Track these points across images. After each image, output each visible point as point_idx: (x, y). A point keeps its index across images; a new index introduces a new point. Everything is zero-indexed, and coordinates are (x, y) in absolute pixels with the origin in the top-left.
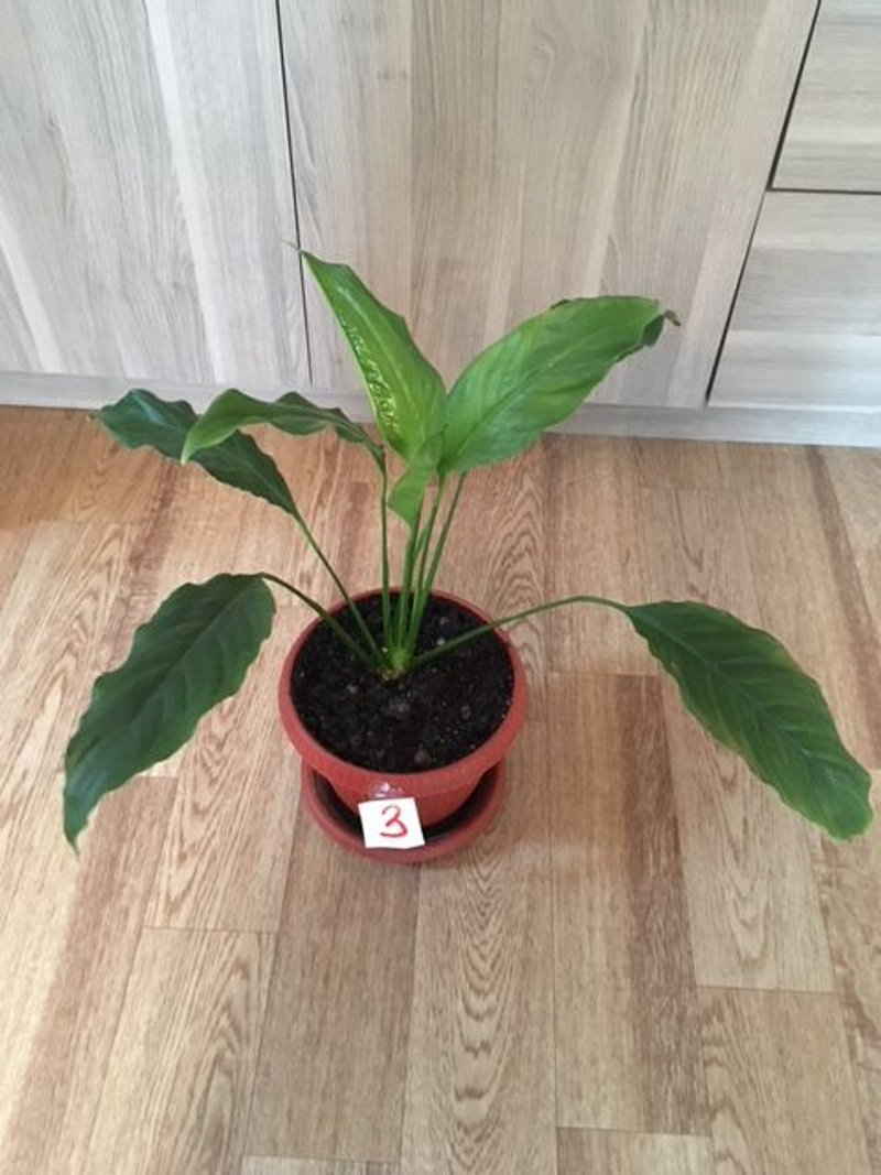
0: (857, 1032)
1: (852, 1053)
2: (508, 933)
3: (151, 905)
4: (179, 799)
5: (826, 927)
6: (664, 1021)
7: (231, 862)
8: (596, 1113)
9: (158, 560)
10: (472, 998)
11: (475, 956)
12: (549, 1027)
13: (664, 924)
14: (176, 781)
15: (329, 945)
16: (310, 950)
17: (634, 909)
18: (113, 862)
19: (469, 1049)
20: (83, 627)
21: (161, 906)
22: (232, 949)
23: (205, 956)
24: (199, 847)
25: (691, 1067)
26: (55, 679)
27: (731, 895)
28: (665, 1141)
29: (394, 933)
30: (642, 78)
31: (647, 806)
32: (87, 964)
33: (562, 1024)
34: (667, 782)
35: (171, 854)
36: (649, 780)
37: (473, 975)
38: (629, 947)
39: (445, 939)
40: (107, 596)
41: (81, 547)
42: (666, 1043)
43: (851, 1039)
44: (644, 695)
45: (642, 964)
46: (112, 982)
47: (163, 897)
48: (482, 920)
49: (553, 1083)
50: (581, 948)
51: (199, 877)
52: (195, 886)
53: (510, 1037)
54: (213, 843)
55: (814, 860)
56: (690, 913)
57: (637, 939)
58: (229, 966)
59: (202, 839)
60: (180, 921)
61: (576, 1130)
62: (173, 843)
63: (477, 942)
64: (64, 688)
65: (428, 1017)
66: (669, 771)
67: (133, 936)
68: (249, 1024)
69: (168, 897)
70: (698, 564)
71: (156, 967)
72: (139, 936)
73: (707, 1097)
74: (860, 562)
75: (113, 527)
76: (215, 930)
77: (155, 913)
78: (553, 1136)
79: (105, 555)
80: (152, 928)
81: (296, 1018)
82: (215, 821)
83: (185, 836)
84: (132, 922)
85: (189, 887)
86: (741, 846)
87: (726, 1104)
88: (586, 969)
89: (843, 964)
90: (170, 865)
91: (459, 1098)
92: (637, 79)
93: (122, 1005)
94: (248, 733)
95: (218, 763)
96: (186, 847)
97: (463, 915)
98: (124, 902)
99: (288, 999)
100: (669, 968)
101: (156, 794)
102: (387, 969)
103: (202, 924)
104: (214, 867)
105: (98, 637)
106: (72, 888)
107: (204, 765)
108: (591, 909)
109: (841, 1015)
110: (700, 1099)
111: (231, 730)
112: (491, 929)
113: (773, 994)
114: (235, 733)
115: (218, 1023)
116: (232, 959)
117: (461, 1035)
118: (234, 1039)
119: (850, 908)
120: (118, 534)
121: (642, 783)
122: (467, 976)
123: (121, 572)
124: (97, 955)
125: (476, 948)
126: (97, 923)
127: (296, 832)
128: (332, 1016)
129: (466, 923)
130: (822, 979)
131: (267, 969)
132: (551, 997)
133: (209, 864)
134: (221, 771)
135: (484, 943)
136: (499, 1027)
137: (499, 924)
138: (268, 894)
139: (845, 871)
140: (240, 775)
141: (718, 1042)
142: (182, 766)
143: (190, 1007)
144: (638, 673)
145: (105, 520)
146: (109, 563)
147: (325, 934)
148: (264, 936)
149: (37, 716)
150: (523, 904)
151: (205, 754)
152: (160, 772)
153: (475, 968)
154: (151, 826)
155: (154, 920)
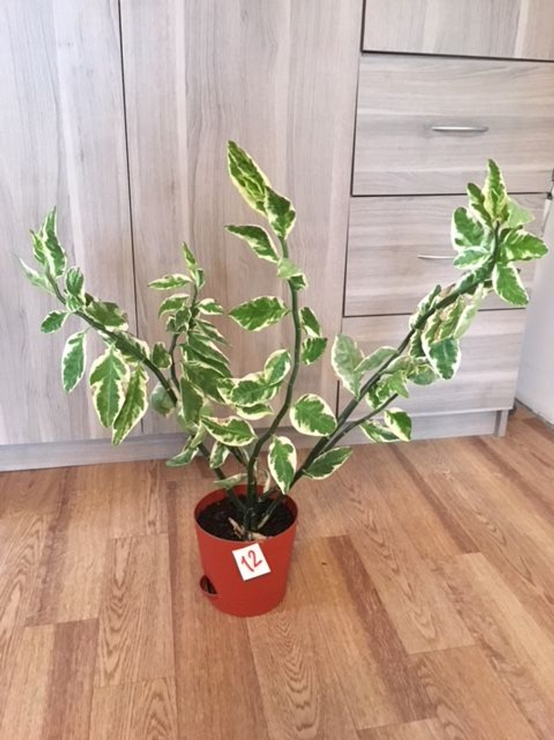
0: (493, 658)
1: (494, 667)
2: (304, 652)
3: (96, 678)
4: (101, 627)
5: (463, 619)
6: (397, 673)
7: (140, 649)
8: (375, 720)
9: (66, 527)
10: (293, 683)
11: (290, 665)
12: (339, 688)
13: (384, 633)
14: (98, 619)
15: (206, 675)
16: (196, 680)
17: (366, 629)
18: (68, 662)
19: (298, 706)
20: (27, 561)
21: (102, 677)
22: (150, 689)
23: (135, 695)
24: (119, 646)
25: (418, 690)
26: (15, 586)
27: (412, 615)
28: (415, 724)
29: (241, 663)
31: (359, 586)
32: (62, 713)
33: (345, 685)
34: (365, 575)
35: (103, 653)
36: (357, 576)
37: (290, 673)
38: (369, 645)
39: (270, 660)
40: (39, 547)
41: (18, 528)
42: (401, 682)
43: (491, 662)
44: (343, 543)
45: (378, 652)
46: (81, 718)
47: (102, 674)
48: (288, 649)
49: (348, 712)
50: (345, 651)
51: (122, 660)
52: (120, 664)
53: (319, 697)
54: (127, 643)
55: (447, 594)
56: (395, 625)
57: (372, 642)
58: (150, 697)
59: (120, 643)
60: (116, 681)
61: (368, 729)
62: (102, 647)
63: (288, 659)
64: (21, 590)
65: (271, 697)
66: (365, 570)
67: (89, 694)
68: (169, 721)
69: (106, 672)
70: (352, 490)
71: (106, 706)
72: (92, 693)
73: (429, 700)
74: (426, 480)
75: (36, 517)
76: (138, 681)
77: (100, 681)
78: (356, 735)
79: (34, 529)
80: (100, 688)
81: (196, 712)
82: (126, 634)
83: (110, 642)
84: (87, 687)
85: (117, 665)
86: (410, 594)
87: (440, 701)
88: (350, 659)
89: (475, 631)
90: (104, 657)
91: (299, 729)
93: (89, 727)
94: (135, 592)
95: (121, 608)
96: (111, 648)
97: (277, 648)
98: (79, 679)
99: (189, 704)
100: (392, 651)
101: (88, 627)
102: (242, 680)
103: (129, 681)
104: (129, 656)
105: (37, 565)
106: (46, 678)
107: (113, 610)
108: (344, 633)
109: (483, 653)
110: (426, 702)
111: (125, 593)
112: (295, 651)
113: (447, 651)
114: (127, 594)
115: (150, 723)
116: (151, 694)
117: (292, 702)
118: (162, 729)
119: (471, 610)
121: (353, 578)
122: (288, 675)
123: (45, 534)
124: (68, 708)
125: (290, 661)
126: (65, 691)
127: (174, 630)
128: (216, 707)
129: (280, 652)
130: (469, 640)
131: (173, 693)
132: (335, 674)
133: (127, 653)
134: (124, 611)
135: (293, 658)
136: (311, 693)
137: (298, 649)
138: (165, 660)
139: (463, 596)
140: (135, 611)
141: (427, 676)
142: (100, 612)
143: (131, 720)
144: (337, 535)
145: (31, 514)
146: (37, 532)
147: (203, 672)
148: (168, 680)
149: (6, 604)
150: (309, 637)
151: (112, 605)
152: (87, 617)
153: (291, 670)
154: (88, 642)
155: (100, 684)
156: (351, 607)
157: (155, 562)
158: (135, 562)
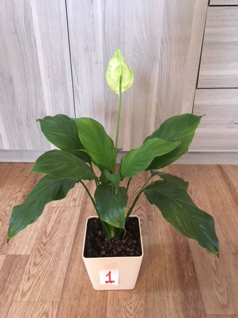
2: (139, 300)
3: (16, 294)
4: (29, 261)
7: (45, 279)
11: (128, 307)
13: (193, 295)
14: (29, 256)
15: (77, 305)
16: (70, 307)
17: (182, 290)
18: (5, 281)
20: (6, 214)
21: (20, 294)
22: (43, 308)
24: (34, 276)
27: (214, 284)
29: (100, 301)
30: (161, 60)
31: (183, 258)
34: (189, 251)
35: (25, 278)
38: (182, 302)
41: (8, 194)
45: (187, 308)
47: (20, 292)
48: (130, 295)
50: (165, 303)
51: (34, 285)
52: (32, 288)
54: (40, 274)
58: (41, 313)
59: (36, 273)
60: (26, 299)
62: (26, 274)
63: (128, 303)
66: (189, 248)
67: (9, 304)
69: (23, 291)
72: (11, 304)
75: (18, 189)
76: (38, 301)
77: (18, 297)
79: (15, 196)
80: (16, 301)
82: (41, 267)
83: (31, 272)
85: (30, 288)
86: (215, 269)
90: (25, 281)
92: (160, 61)
94: (54, 241)
95: (43, 250)
96: (30, 275)
97: (123, 294)
98: (7, 293)
100: (196, 309)
101: (22, 260)
102: (97, 313)
103: (33, 300)
104: (39, 281)
107: (39, 251)
108: (167, 290)
111: (48, 241)
112: (133, 298)
116: (43, 311)
120: (20, 191)
121: (181, 251)
123: (20, 199)
125: (129, 305)
127: (67, 270)
129: (125, 297)
131: (55, 314)
134: (44, 252)
135: (131, 303)
137: (136, 297)
138: (57, 290)
140: (50, 253)
142: (32, 251)
145: (17, 187)
147: (76, 302)
148: (54, 303)
151: (39, 248)
152: (24, 253)
153: (128, 312)
154: (19, 269)
155: (17, 299)
156: (175, 272)
157: (70, 224)
158: (59, 222)
